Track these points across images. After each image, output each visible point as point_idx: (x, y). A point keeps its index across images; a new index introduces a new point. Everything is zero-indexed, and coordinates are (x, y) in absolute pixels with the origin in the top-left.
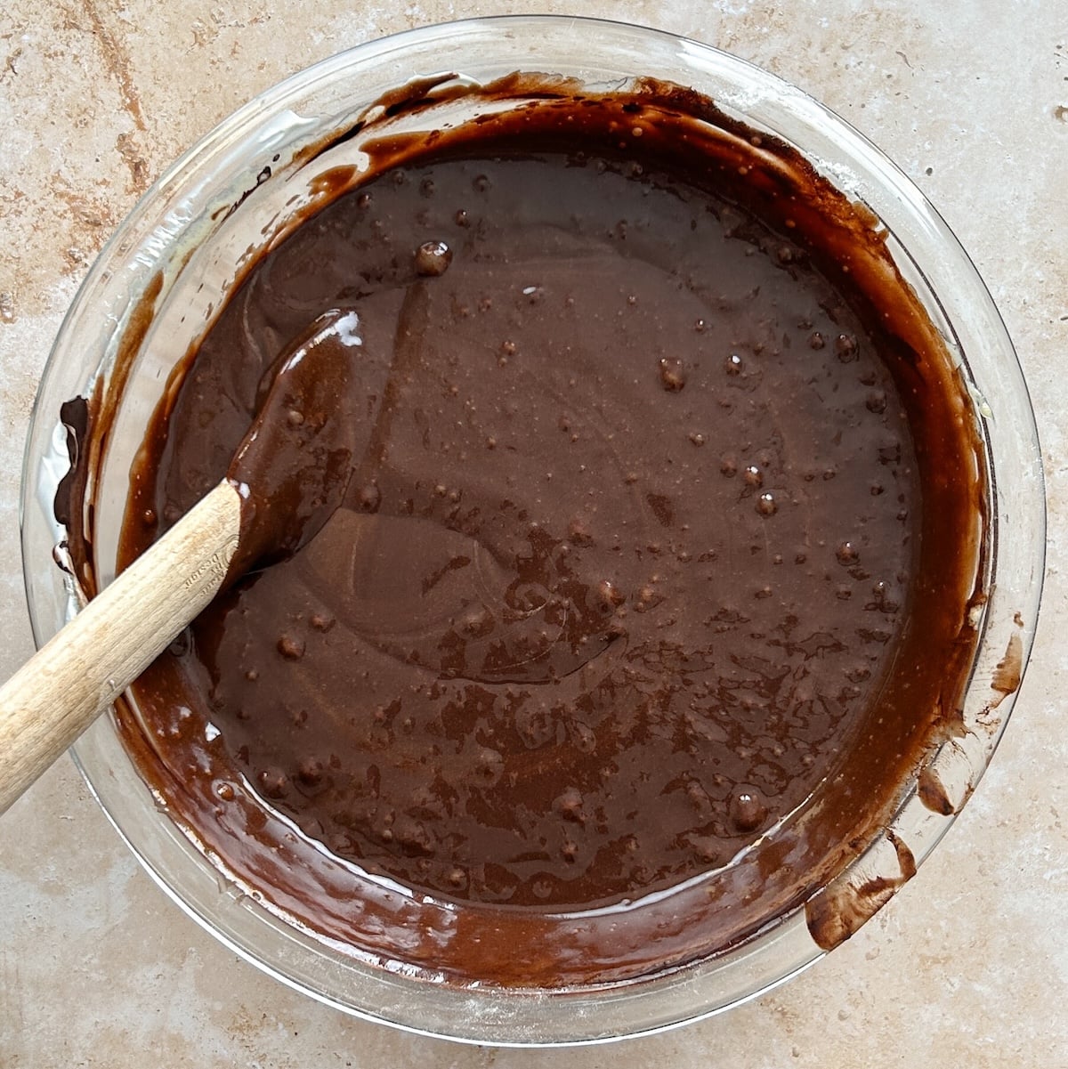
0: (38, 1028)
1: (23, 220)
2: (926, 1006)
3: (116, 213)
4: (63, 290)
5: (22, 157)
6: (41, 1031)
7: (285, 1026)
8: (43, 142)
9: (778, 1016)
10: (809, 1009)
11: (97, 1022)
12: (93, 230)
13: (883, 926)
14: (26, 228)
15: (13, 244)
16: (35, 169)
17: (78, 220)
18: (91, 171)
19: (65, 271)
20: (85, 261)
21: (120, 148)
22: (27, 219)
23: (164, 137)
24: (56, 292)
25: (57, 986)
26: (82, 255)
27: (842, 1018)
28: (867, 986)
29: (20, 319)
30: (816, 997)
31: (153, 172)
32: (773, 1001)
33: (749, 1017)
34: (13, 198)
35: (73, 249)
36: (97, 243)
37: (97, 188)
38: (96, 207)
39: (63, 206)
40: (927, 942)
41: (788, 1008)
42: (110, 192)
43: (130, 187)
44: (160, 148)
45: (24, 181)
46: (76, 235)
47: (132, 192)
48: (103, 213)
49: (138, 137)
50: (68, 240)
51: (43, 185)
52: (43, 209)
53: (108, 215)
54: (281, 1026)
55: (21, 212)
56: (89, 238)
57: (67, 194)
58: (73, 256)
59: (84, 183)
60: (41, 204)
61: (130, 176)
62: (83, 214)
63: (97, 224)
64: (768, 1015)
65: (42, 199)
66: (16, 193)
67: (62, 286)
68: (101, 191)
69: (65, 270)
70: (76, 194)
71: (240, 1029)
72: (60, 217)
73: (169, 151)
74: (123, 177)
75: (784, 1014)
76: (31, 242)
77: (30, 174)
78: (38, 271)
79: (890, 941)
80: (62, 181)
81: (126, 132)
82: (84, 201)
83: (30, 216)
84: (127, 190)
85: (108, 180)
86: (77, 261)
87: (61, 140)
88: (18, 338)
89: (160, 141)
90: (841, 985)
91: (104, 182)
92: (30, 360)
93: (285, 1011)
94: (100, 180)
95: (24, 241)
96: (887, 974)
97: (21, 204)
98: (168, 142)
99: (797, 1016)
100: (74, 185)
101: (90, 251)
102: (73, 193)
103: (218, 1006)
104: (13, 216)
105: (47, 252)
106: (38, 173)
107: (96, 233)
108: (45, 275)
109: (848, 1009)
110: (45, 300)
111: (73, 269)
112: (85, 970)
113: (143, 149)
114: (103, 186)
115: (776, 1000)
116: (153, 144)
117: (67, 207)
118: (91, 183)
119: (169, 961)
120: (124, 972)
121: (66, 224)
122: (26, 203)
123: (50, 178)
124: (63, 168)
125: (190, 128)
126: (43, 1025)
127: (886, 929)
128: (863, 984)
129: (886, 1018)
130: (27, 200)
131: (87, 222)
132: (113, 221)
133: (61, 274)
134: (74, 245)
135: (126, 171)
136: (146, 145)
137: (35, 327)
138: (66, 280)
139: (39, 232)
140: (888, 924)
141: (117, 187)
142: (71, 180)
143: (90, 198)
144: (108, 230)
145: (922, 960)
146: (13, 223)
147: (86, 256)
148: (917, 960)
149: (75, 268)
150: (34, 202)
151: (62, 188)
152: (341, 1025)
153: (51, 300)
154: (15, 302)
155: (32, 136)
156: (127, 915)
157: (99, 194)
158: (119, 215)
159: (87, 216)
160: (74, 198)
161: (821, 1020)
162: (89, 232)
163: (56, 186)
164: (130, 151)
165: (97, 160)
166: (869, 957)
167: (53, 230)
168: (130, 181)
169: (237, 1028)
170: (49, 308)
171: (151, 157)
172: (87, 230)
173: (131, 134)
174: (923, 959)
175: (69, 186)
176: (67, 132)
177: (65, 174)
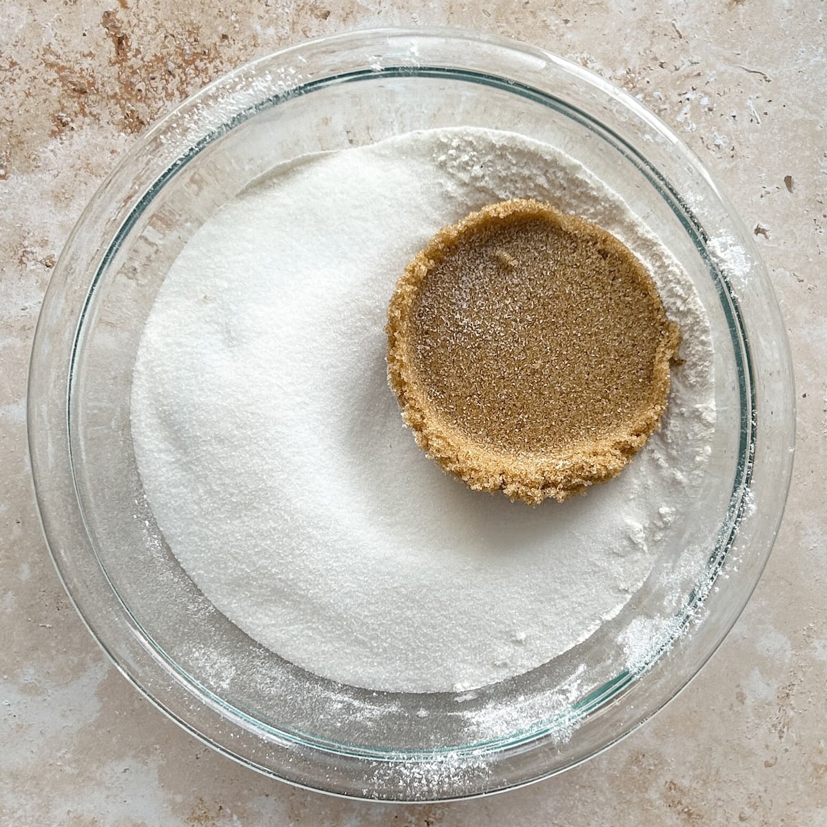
0: (16, 816)
1: (16, 87)
2: (819, 810)
3: (100, 82)
4: (52, 151)
5: (16, 31)
6: (19, 818)
7: (239, 818)
8: (36, 17)
9: (685, 816)
10: (713, 811)
11: (69, 811)
12: (79, 98)
13: (781, 737)
14: (19, 94)
15: (8, 109)
16: (28, 41)
17: (66, 88)
18: (79, 44)
19: (53, 134)
20: (71, 124)
21: (104, 24)
22: (21, 85)
23: (145, 14)
24: (44, 152)
25: (34, 778)
26: (69, 119)
27: (742, 819)
28: (766, 791)
29: (12, 176)
30: (719, 799)
31: (134, 46)
32: (680, 802)
33: (659, 817)
34: (8, 67)
35: (61, 114)
36: (82, 109)
37: (84, 59)
38: (82, 77)
39: (53, 75)
40: (821, 752)
41: (694, 810)
42: (95, 63)
43: (113, 59)
44: (142, 24)
45: (18, 52)
46: (63, 101)
47: (115, 63)
48: (88, 82)
49: (121, 15)
50: (57, 106)
51: (35, 56)
52: (35, 78)
53: (93, 84)
54: (235, 817)
55: (14, 80)
56: (76, 105)
57: (57, 65)
58: (61, 120)
59: (72, 55)
60: (33, 73)
61: (114, 49)
62: (71, 82)
63: (83, 92)
64: (675, 816)
65: (34, 68)
66: (11, 62)
67: (51, 147)
68: (87, 62)
69: (53, 132)
70: (65, 64)
71: (198, 819)
72: (50, 84)
73: (149, 27)
74: (107, 49)
75: (689, 814)
76: (23, 107)
77: (24, 46)
78: (29, 133)
79: (786, 750)
80: (53, 53)
81: (111, 10)
82: (72, 71)
83: (23, 84)
84: (110, 62)
85: (93, 52)
86: (65, 125)
87: (52, 16)
88: (10, 193)
89: (142, 19)
90: (742, 790)
91: (90, 54)
92: (20, 213)
93: (239, 804)
94: (86, 52)
95: (17, 106)
96: (784, 781)
97: (15, 72)
98: (148, 19)
99: (702, 817)
100: (63, 57)
101: (76, 116)
102: (62, 64)
103: (179, 798)
104: (8, 84)
105: (37, 116)
106: (31, 45)
107: (82, 100)
108: (35, 137)
109: (748, 811)
110: (34, 160)
111: (61, 131)
112: (59, 764)
113: (125, 25)
114: (89, 58)
115: (683, 802)
116: (135, 21)
117: (56, 76)
118: (78, 55)
119: (134, 757)
120: (94, 766)
121: (55, 92)
122: (19, 72)
123: (41, 49)
124: (53, 41)
125: (168, 7)
126: (20, 813)
127: (783, 739)
128: (762, 789)
129: (782, 820)
130: (20, 69)
131: (74, 89)
132: (97, 90)
133: (50, 136)
134: (62, 110)
135: (110, 45)
136: (129, 22)
137: (25, 183)
138: (55, 142)
139: (31, 98)
140: (785, 735)
141: (101, 58)
142: (60, 52)
143: (77, 68)
144: (92, 97)
145: (815, 769)
146: (7, 90)
147: (72, 121)
148: (810, 769)
149: (63, 131)
150: (27, 71)
151: (52, 59)
152: (290, 817)
153: (40, 159)
154: (8, 161)
155: (25, 12)
156: (98, 714)
157: (85, 66)
158: (103, 84)
159: (74, 85)
160: (63, 68)
161: (724, 821)
162: (75, 99)
163: (46, 57)
164: (115, 27)
165: (84, 35)
166: (767, 765)
167: (44, 97)
168: (114, 54)
169: (195, 819)
170: (39, 167)
171: (133, 32)
172: (74, 97)
173: (116, 12)
174: (817, 767)
175: (58, 57)
176: (58, 9)
177: (54, 47)
